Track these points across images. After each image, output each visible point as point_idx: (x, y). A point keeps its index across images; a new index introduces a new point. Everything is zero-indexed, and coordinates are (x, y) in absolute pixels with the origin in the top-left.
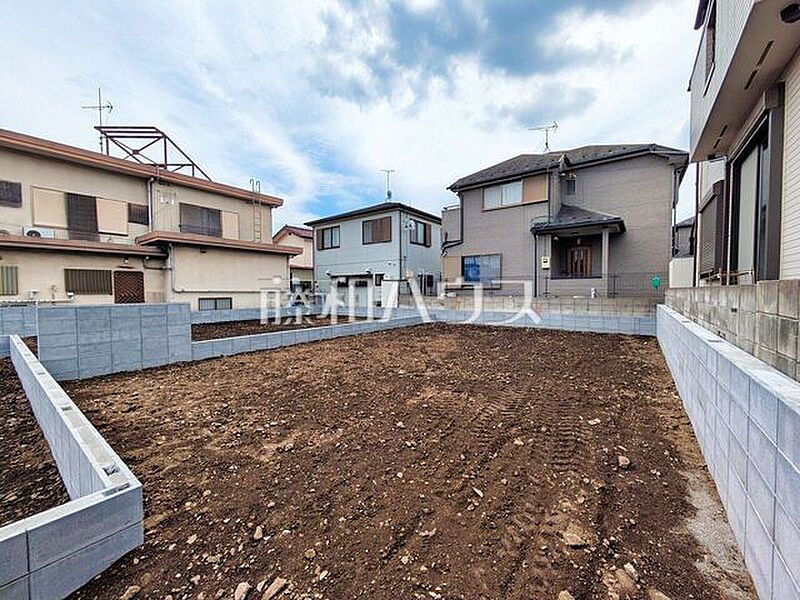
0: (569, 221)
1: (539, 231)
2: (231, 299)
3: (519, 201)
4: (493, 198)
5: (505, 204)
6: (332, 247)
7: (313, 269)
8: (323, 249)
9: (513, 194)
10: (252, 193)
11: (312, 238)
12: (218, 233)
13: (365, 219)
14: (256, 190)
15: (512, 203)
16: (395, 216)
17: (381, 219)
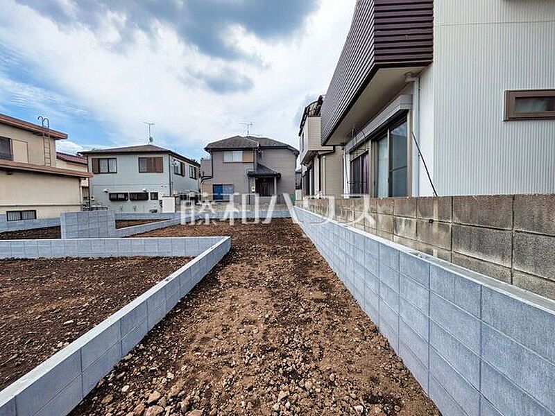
0: (262, 172)
1: (250, 175)
2: (35, 211)
3: (241, 160)
4: (228, 157)
5: (234, 161)
6: (109, 173)
7: (88, 188)
8: (99, 173)
9: (238, 157)
10: (43, 128)
11: (87, 165)
12: (10, 157)
13: (141, 156)
14: (45, 124)
15: (238, 161)
16: (166, 158)
17: (154, 158)
